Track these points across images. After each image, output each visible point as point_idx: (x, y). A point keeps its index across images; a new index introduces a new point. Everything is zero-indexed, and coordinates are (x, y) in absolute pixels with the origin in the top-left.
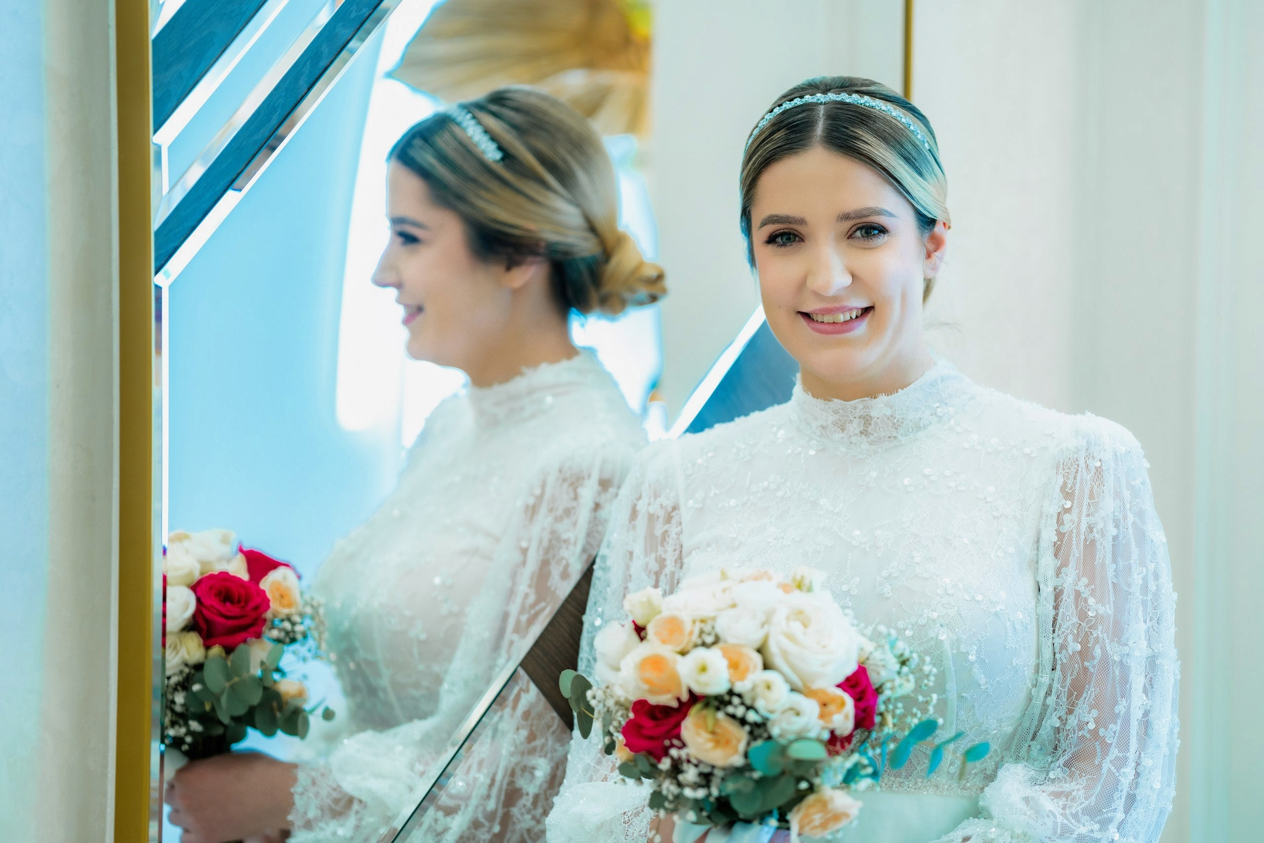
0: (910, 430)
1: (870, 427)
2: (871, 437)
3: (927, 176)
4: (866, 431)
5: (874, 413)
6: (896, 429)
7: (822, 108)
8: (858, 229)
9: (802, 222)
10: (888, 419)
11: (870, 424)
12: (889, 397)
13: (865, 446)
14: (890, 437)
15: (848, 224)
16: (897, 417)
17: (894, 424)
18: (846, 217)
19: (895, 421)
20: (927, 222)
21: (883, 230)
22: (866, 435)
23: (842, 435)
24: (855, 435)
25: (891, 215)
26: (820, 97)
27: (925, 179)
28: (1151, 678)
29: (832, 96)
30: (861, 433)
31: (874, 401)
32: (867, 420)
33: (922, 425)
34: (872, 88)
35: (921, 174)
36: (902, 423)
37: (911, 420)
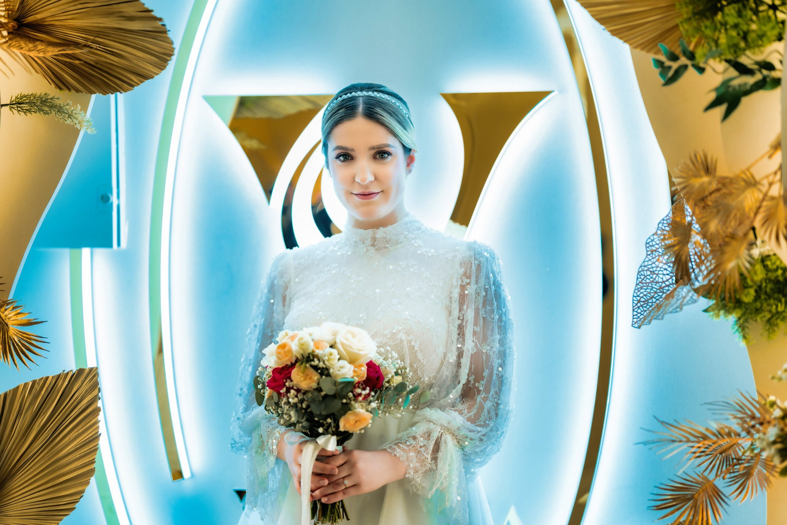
0: (394, 244)
1: (376, 242)
2: (376, 247)
3: (408, 129)
4: (374, 244)
5: (378, 236)
6: (388, 243)
7: (361, 98)
8: (378, 153)
9: (353, 150)
10: (384, 239)
11: (376, 241)
12: (385, 228)
13: (373, 251)
14: (384, 247)
15: (373, 152)
16: (388, 238)
17: (386, 241)
18: (373, 148)
19: (387, 240)
20: (407, 150)
21: (389, 154)
22: (374, 246)
23: (363, 246)
24: (369, 246)
25: (393, 147)
26: (359, 93)
27: (407, 131)
28: (504, 360)
29: (365, 93)
30: (372, 245)
31: (377, 230)
32: (374, 239)
33: (399, 242)
34: (382, 89)
35: (405, 129)
36: (390, 240)
37: (394, 240)
